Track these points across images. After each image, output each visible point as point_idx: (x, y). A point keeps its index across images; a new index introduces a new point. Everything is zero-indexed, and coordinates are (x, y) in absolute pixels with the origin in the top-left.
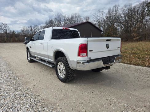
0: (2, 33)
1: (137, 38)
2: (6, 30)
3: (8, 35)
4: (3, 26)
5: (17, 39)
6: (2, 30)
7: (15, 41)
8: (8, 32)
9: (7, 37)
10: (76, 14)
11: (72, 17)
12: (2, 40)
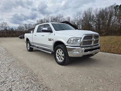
0: (3, 29)
1: (105, 33)
2: (6, 28)
3: (8, 32)
4: (4, 24)
5: (14, 35)
6: (3, 28)
7: (13, 36)
8: (7, 29)
9: (7, 32)
10: (60, 15)
11: (57, 18)
12: (3, 35)
